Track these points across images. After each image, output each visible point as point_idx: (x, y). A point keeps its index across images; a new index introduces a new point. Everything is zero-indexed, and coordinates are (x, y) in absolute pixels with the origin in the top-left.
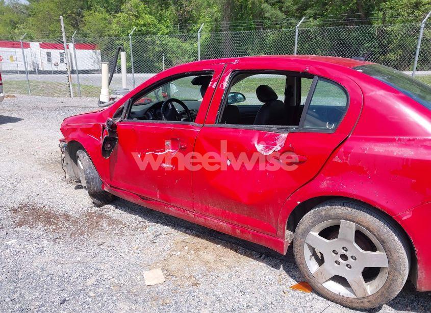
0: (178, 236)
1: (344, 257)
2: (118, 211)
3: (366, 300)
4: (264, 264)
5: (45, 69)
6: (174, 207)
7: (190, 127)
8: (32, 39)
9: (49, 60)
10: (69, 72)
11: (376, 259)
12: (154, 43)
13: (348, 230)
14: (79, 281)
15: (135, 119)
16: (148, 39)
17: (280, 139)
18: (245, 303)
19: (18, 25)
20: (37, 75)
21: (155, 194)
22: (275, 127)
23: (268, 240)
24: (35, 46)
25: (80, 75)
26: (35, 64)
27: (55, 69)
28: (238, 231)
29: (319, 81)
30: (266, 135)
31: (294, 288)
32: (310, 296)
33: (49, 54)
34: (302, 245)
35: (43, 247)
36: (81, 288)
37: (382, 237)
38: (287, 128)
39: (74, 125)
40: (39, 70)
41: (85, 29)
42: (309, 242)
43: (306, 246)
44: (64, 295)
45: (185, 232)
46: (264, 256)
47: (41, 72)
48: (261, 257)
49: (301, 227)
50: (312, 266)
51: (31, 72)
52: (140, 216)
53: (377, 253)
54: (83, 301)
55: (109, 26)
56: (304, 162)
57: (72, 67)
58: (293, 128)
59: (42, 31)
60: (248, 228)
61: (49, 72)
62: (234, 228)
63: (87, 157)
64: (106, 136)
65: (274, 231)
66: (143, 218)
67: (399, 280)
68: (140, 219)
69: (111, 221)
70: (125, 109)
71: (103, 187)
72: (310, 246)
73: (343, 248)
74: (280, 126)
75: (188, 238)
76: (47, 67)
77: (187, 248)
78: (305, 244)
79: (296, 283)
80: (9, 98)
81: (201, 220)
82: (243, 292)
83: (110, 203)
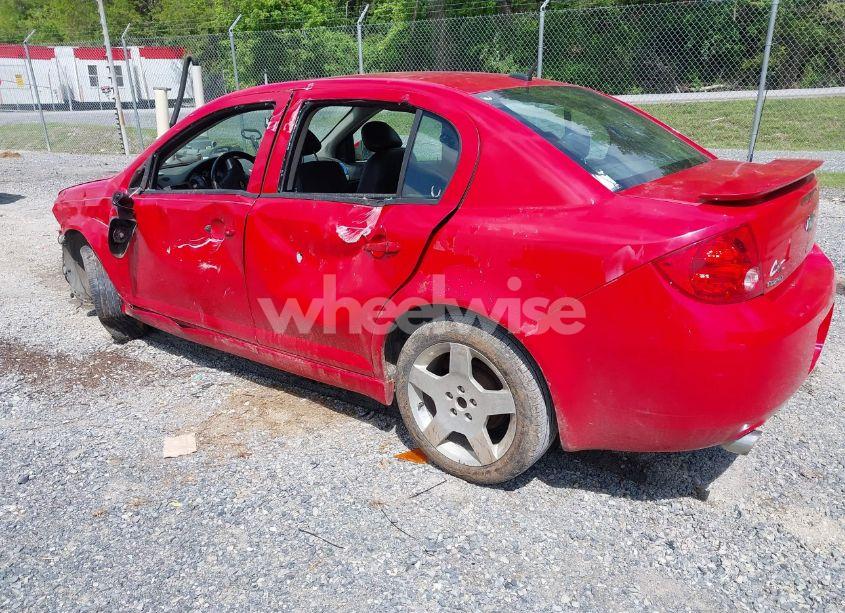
0: (241, 385)
1: (462, 402)
2: (152, 350)
3: (493, 468)
4: (369, 425)
5: (87, 99)
6: (228, 337)
7: (240, 200)
8: (60, 40)
9: (94, 82)
10: (118, 106)
11: (500, 402)
12: (296, 42)
13: (461, 359)
14: (57, 453)
15: (167, 189)
16: (285, 34)
17: (372, 217)
18: (311, 479)
19: (30, 11)
20: (71, 112)
21: (197, 318)
22: (365, 197)
23: (363, 382)
24: (65, 53)
25: (139, 111)
26: (66, 91)
27: (104, 99)
28: (321, 372)
29: (424, 117)
30: (352, 210)
31: (401, 457)
32: (420, 469)
33: (92, 70)
34: (405, 387)
35: (11, 406)
36: (57, 462)
37: (504, 367)
38: (383, 198)
39: (73, 203)
40: (74, 102)
41: (161, 17)
42: (414, 381)
43: (410, 389)
44: (29, 472)
45: (255, 381)
46: (372, 413)
47: (79, 106)
48: (368, 414)
49: (402, 358)
50: (422, 419)
51: (59, 107)
52: (185, 356)
53: (502, 392)
54: (57, 479)
55: (209, 11)
56: (396, 253)
57: (140, 95)
58: (389, 198)
59: (79, 23)
60: (334, 364)
61: (94, 106)
62: (315, 367)
63: (94, 257)
64: (113, 218)
65: (369, 367)
66: (191, 360)
67: (531, 432)
68: (186, 361)
69: (133, 365)
70: (147, 171)
71: (123, 308)
72: (417, 389)
73: (460, 388)
74: (373, 195)
75: (257, 389)
76: (91, 95)
77: (247, 404)
78: (409, 385)
79: (408, 450)
80: (8, 159)
81: (267, 358)
82: (316, 465)
83: (139, 338)
